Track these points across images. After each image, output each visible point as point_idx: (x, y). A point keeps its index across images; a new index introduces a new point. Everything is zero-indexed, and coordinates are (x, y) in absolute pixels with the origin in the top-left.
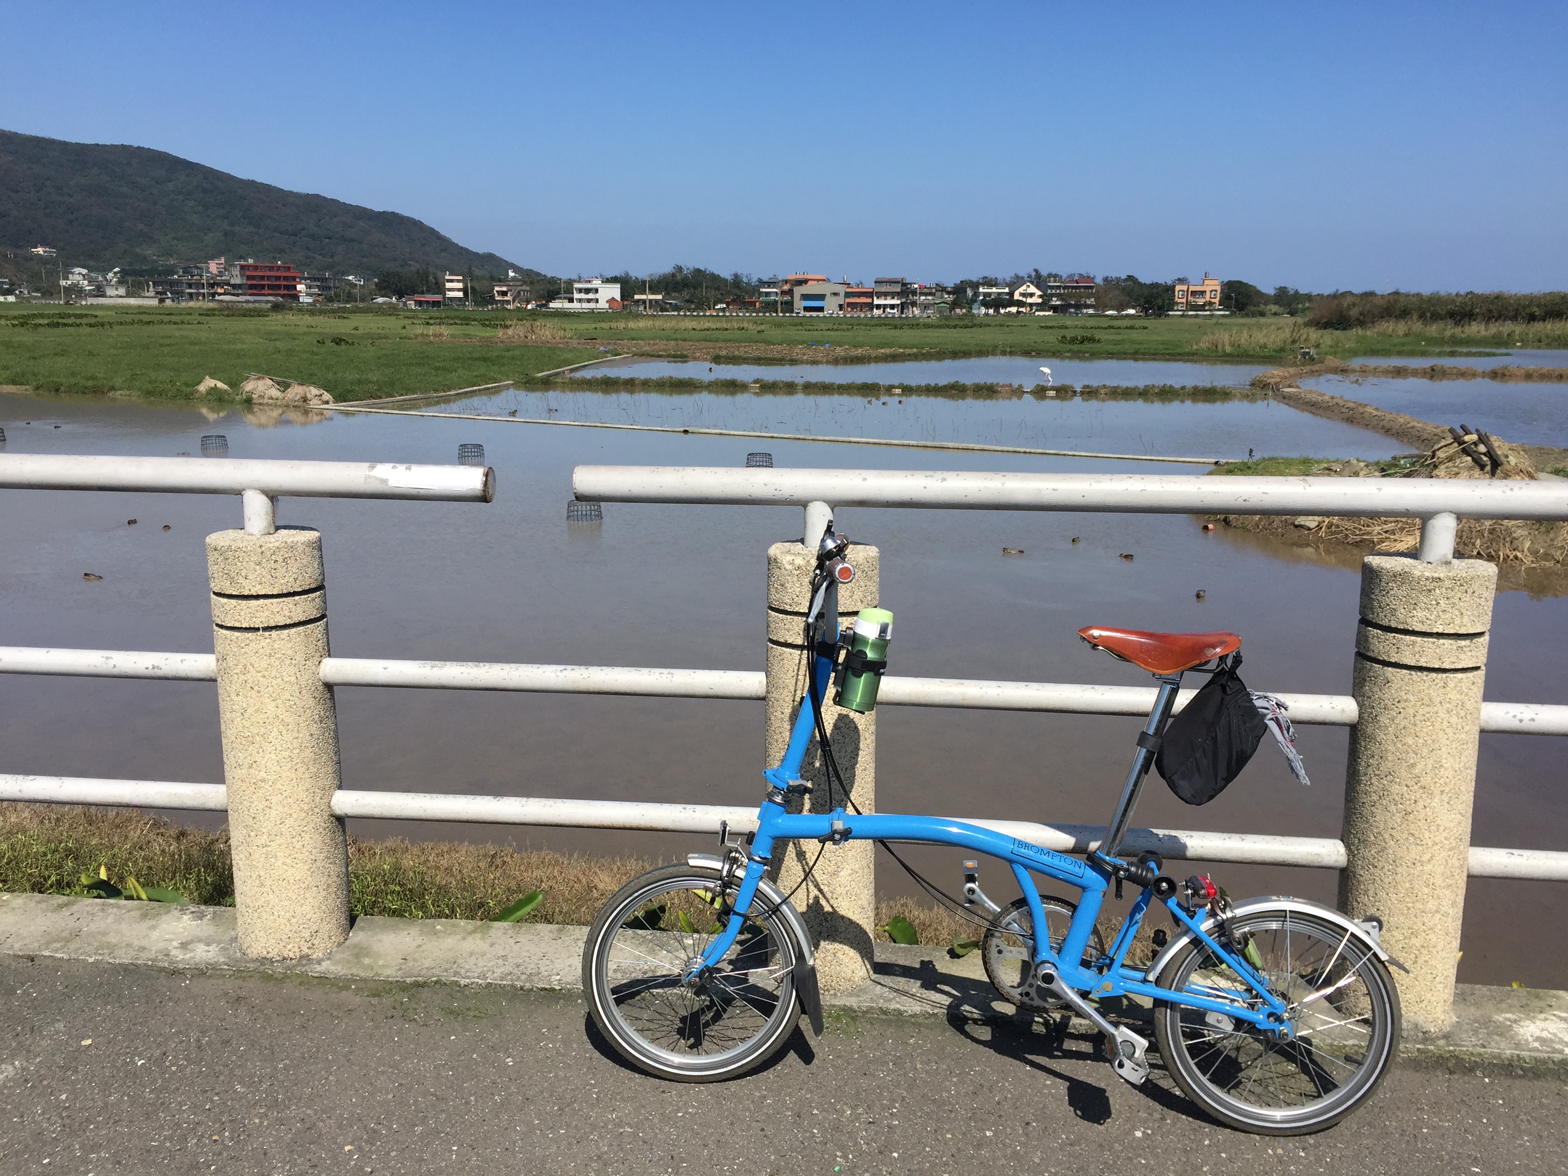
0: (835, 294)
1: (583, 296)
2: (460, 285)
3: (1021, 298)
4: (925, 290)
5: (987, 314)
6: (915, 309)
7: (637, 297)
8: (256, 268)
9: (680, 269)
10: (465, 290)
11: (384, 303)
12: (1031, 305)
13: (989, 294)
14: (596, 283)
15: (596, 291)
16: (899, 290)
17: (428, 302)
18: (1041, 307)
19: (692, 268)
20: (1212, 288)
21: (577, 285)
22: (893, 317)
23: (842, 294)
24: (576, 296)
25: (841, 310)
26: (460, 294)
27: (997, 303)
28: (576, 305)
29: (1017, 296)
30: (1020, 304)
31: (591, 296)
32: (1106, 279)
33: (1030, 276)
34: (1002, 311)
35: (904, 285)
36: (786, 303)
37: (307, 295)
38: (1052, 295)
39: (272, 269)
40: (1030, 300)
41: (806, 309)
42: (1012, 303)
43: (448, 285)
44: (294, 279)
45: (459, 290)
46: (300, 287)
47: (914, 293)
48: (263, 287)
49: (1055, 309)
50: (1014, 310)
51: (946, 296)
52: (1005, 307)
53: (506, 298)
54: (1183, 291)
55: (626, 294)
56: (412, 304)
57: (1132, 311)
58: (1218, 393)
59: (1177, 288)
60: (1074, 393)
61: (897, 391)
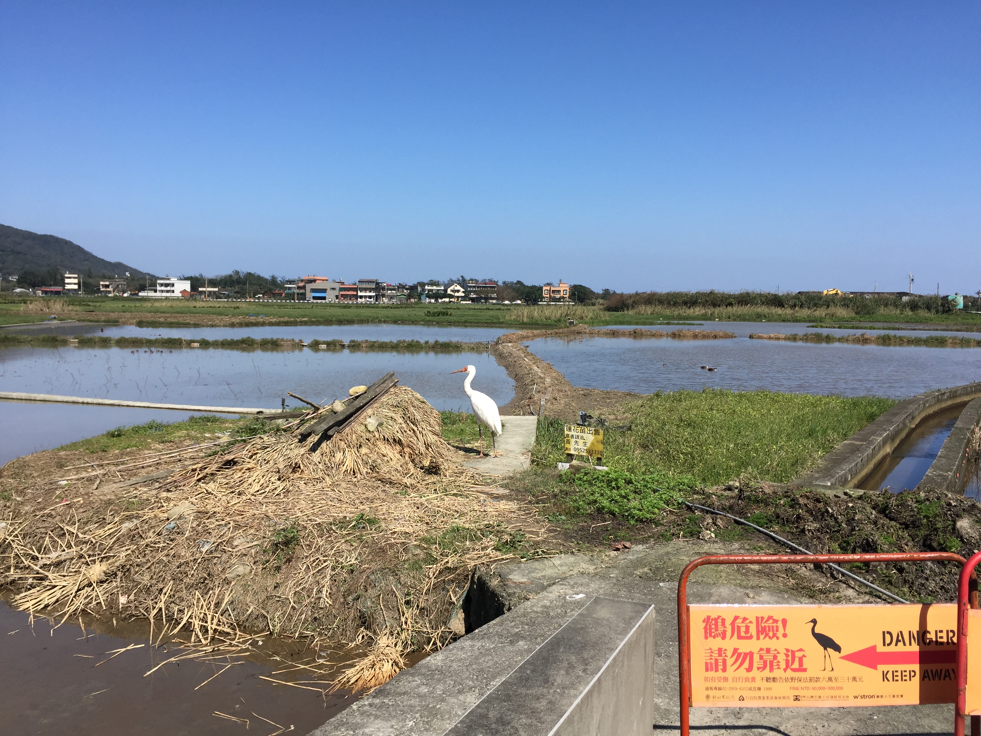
0: (333, 289)
1: (163, 288)
2: (76, 281)
3: (451, 293)
4: (391, 287)
5: (430, 303)
6: (384, 299)
7: (200, 289)
9: (237, 273)
10: (79, 284)
11: (21, 292)
12: (458, 297)
13: (432, 290)
14: (173, 280)
15: (173, 285)
16: (374, 287)
17: (51, 292)
18: (464, 298)
19: (245, 272)
20: (564, 289)
21: (159, 281)
22: (371, 304)
23: (338, 289)
24: (159, 288)
25: (337, 299)
26: (76, 287)
27: (437, 296)
28: (158, 294)
29: (449, 292)
30: (450, 296)
31: (168, 288)
32: (504, 283)
33: (459, 280)
34: (440, 301)
35: (377, 284)
36: (302, 294)
38: (471, 292)
40: (456, 294)
41: (314, 298)
42: (445, 295)
43: (67, 281)
45: (75, 284)
47: (383, 289)
49: (473, 300)
50: (447, 300)
51: (405, 291)
52: (441, 298)
53: (108, 289)
54: (547, 290)
55: (194, 287)
56: (39, 293)
57: (519, 302)
58: (452, 346)
59: (544, 288)
60: (343, 346)
61: (196, 345)
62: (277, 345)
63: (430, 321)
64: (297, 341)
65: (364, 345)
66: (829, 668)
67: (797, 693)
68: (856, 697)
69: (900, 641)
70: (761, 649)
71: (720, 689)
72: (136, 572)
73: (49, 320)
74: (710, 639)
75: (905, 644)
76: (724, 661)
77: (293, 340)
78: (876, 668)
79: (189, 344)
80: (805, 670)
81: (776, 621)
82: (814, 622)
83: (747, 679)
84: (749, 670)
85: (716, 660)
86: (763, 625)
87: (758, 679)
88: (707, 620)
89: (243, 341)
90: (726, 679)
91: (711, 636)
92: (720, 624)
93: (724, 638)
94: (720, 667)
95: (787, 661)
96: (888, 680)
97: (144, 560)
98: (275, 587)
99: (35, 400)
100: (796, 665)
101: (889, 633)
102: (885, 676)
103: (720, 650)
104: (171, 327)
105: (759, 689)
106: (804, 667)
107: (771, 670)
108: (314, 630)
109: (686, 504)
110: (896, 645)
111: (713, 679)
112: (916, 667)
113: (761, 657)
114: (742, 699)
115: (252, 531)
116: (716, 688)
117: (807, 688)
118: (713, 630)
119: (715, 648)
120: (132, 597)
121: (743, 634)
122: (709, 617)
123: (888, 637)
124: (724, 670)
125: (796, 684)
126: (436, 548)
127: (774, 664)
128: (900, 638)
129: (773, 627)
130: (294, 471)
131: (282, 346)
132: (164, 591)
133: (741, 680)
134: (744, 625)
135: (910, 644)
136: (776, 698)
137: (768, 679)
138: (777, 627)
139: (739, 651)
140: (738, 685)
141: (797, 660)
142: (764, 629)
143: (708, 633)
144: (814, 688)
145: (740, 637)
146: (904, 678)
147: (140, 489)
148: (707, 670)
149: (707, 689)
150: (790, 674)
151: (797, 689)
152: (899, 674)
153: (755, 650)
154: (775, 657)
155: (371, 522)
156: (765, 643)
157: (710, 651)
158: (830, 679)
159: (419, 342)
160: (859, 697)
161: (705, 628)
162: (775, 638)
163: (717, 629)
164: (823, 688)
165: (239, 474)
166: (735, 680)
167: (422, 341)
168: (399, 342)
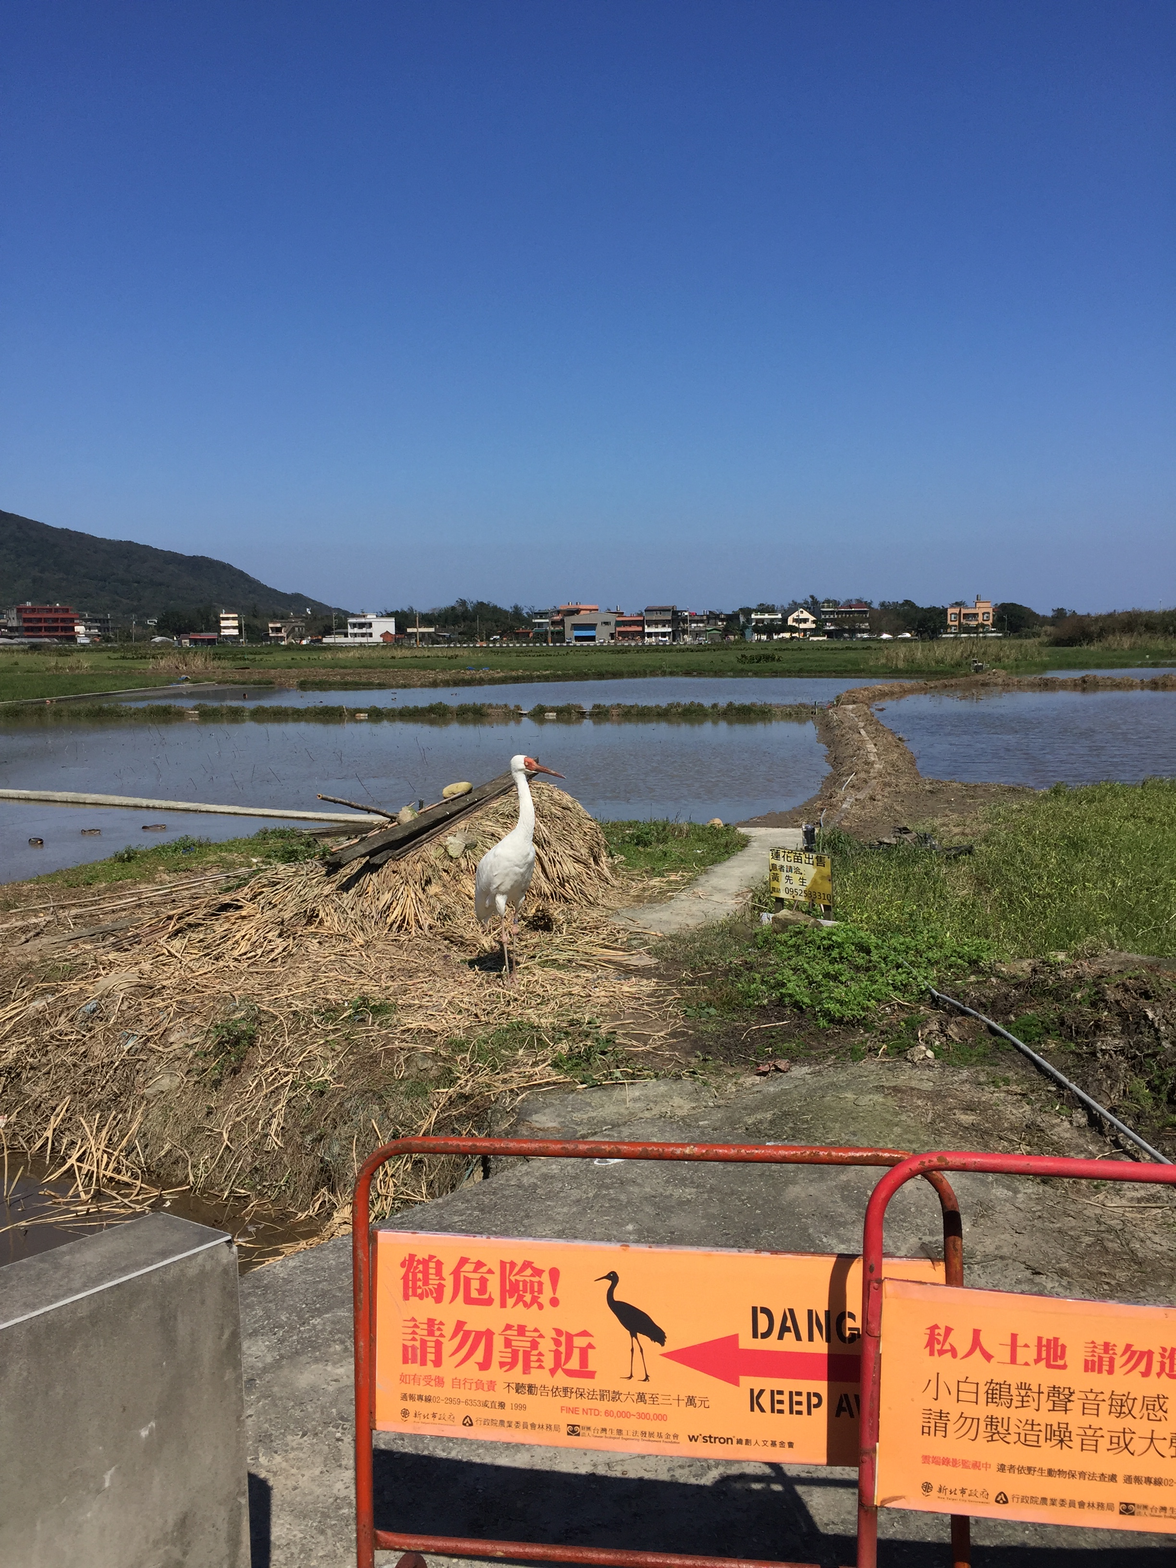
0: (606, 623)
1: (356, 630)
2: (235, 623)
3: (794, 624)
4: (696, 618)
5: (759, 640)
6: (685, 636)
7: (409, 630)
8: (33, 610)
9: (463, 603)
10: (239, 628)
11: (162, 642)
12: (805, 630)
13: (762, 621)
14: (371, 617)
15: (370, 625)
16: (670, 618)
17: (203, 640)
18: (815, 632)
19: (475, 602)
20: (984, 610)
21: (351, 620)
22: (664, 645)
23: (613, 623)
24: (350, 630)
25: (612, 639)
26: (235, 632)
27: (770, 629)
28: (350, 639)
29: (790, 622)
30: (793, 629)
31: (364, 630)
32: (883, 604)
33: (806, 602)
34: (775, 637)
35: (675, 613)
36: (558, 633)
37: (87, 636)
38: (826, 621)
39: (50, 610)
40: (802, 626)
41: (578, 638)
42: (785, 628)
43: (223, 623)
44: (72, 620)
45: (234, 628)
46: (78, 629)
47: (685, 620)
48: (39, 629)
49: (829, 634)
50: (787, 635)
51: (720, 623)
52: (778, 633)
53: (280, 635)
54: (955, 614)
55: (400, 628)
56: (186, 642)
57: (908, 635)
58: (754, 712)
59: (950, 611)
60: (582, 715)
61: (363, 716)
62: (482, 715)
63: (742, 670)
64: (512, 708)
65: (614, 712)
66: (639, 1374)
67: (574, 1420)
68: (692, 1438)
69: (788, 1329)
70: (508, 1327)
71: (428, 1399)
72: (28, 1079)
73: (178, 682)
74: (414, 1300)
75: (798, 1338)
76: (438, 1345)
77: (506, 706)
78: (736, 1383)
79: (353, 714)
80: (591, 1375)
81: (538, 1272)
82: (613, 1277)
83: (479, 1385)
84: (484, 1366)
85: (424, 1343)
86: (513, 1278)
87: (500, 1386)
88: (409, 1262)
89: (431, 709)
90: (440, 1382)
91: (415, 1294)
92: (432, 1271)
93: (439, 1300)
94: (431, 1357)
95: (557, 1354)
96: (762, 1410)
97: (44, 1060)
98: (209, 1113)
99: (85, 803)
100: (574, 1364)
101: (765, 1311)
102: (755, 1400)
103: (431, 1322)
104: (346, 689)
105: (502, 1405)
106: (591, 1368)
107: (527, 1369)
108: (253, 1188)
109: (931, 994)
110: (781, 1337)
111: (415, 1379)
112: (821, 1387)
113: (508, 1343)
114: (468, 1422)
115: (197, 1021)
116: (420, 1398)
117: (596, 1412)
118: (420, 1283)
119: (422, 1318)
120: (13, 1118)
121: (474, 1294)
122: (412, 1257)
123: (763, 1319)
124: (438, 1363)
125: (573, 1402)
126: (464, 1059)
127: (533, 1358)
128: (789, 1323)
129: (532, 1283)
130: (309, 922)
131: (488, 715)
132: (58, 1109)
133: (468, 1385)
134: (478, 1276)
135: (811, 1338)
136: (533, 1426)
137: (519, 1388)
138: (540, 1284)
139: (466, 1328)
140: (463, 1394)
141: (576, 1353)
142: (514, 1287)
143: (410, 1289)
144: (608, 1413)
145: (469, 1300)
146: (796, 1408)
147: (81, 946)
148: (405, 1361)
149: (404, 1397)
150: (561, 1380)
151: (574, 1411)
152: (785, 1398)
153: (497, 1328)
154: (534, 1345)
155: (377, 1010)
156: (516, 1314)
157: (412, 1324)
158: (641, 1397)
159: (702, 706)
160: (700, 1439)
161: (405, 1278)
162: (535, 1306)
163: (426, 1283)
164: (625, 1415)
165: (226, 926)
166: (457, 1383)
167: (707, 703)
168: (671, 706)
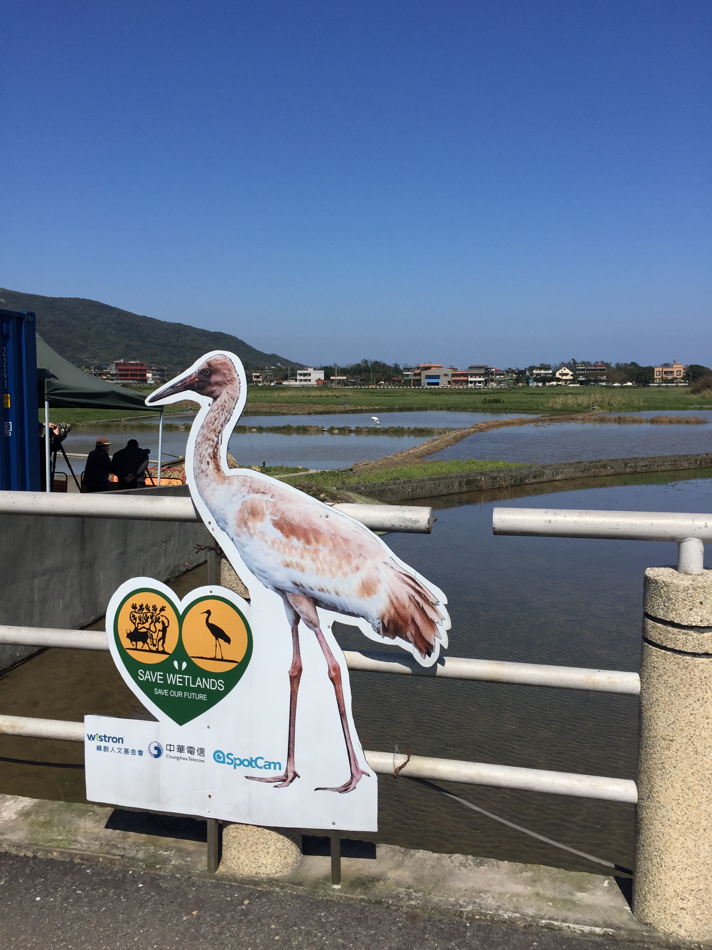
0: (446, 375)
1: (302, 378)
3: (560, 377)
4: (500, 372)
5: (537, 386)
6: (493, 383)
7: (332, 378)
8: (124, 365)
12: (566, 380)
13: (540, 374)
14: (310, 370)
15: (310, 375)
16: (483, 372)
18: (573, 381)
20: (678, 370)
21: (299, 372)
22: (480, 388)
23: (450, 375)
24: (299, 378)
25: (449, 384)
27: (544, 379)
28: (298, 383)
29: (557, 375)
30: (558, 380)
31: (306, 378)
32: (617, 365)
33: (570, 363)
34: (547, 384)
35: (487, 369)
36: (417, 380)
37: (153, 379)
38: (580, 375)
39: (133, 365)
40: (564, 378)
41: (429, 384)
42: (552, 380)
44: (145, 370)
46: (148, 375)
47: (492, 374)
48: (127, 375)
49: (581, 383)
50: (555, 383)
51: (515, 376)
52: (549, 382)
53: (259, 380)
54: (660, 371)
55: (327, 376)
57: (630, 384)
58: (425, 431)
59: (656, 370)
60: (350, 431)
61: (254, 430)
62: (306, 430)
64: (320, 427)
77: (317, 426)
104: (266, 415)
131: (309, 431)
